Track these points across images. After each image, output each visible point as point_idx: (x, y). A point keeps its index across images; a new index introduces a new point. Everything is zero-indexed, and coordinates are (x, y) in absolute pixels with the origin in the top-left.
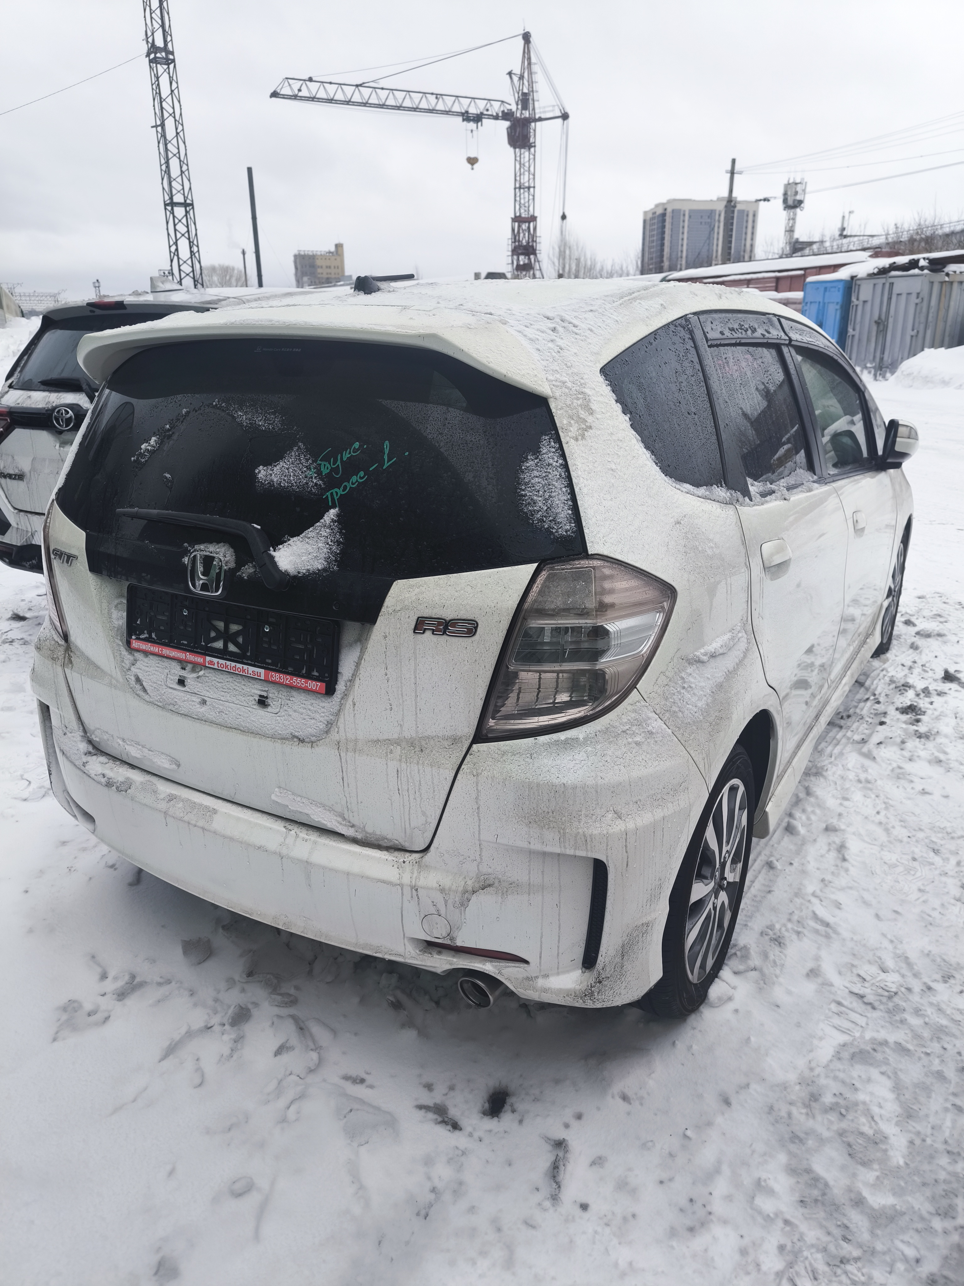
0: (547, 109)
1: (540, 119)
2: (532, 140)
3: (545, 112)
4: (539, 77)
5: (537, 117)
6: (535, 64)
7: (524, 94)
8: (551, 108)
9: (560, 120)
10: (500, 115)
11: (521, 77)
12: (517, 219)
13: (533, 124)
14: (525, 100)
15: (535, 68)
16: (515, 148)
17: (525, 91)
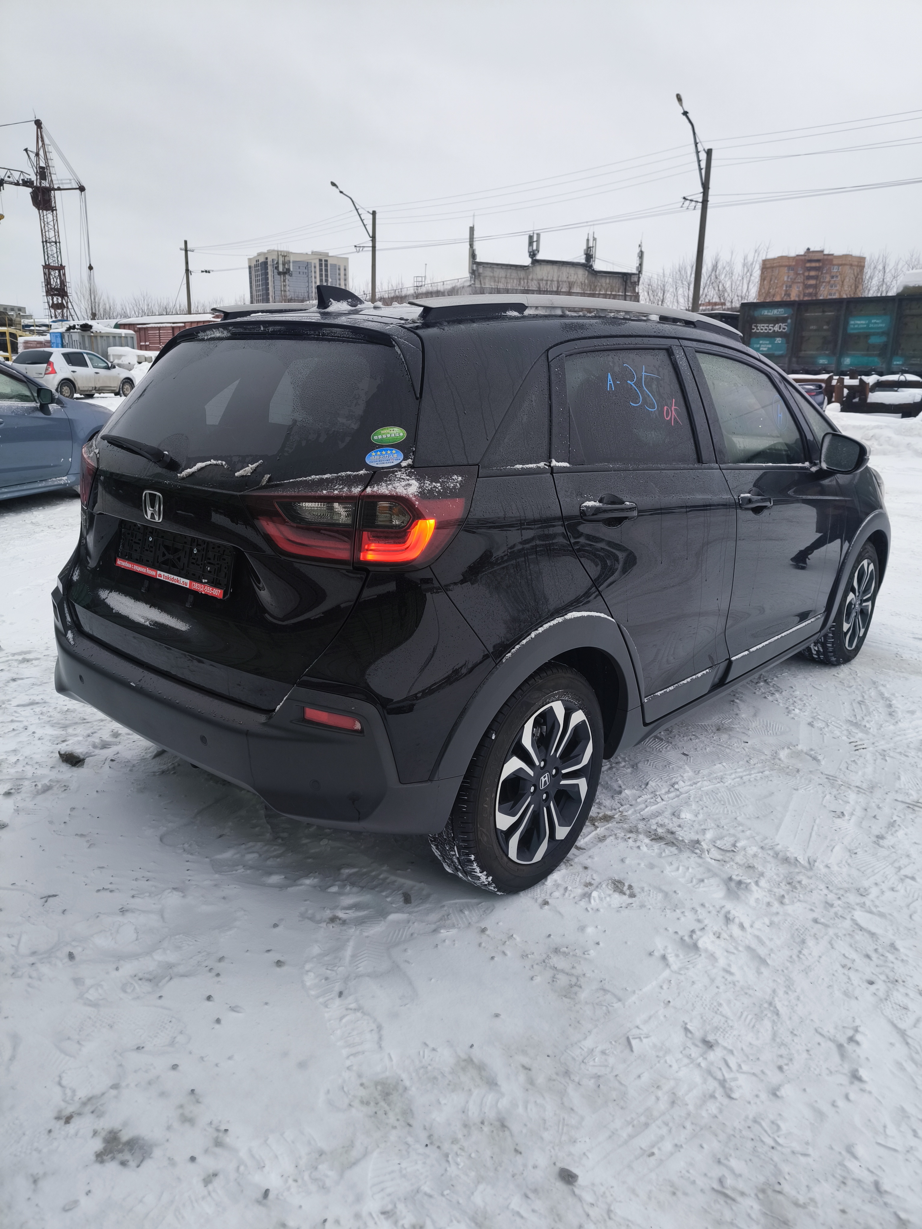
0: (64, 182)
1: (59, 189)
2: (53, 205)
3: (62, 184)
4: (53, 156)
5: (56, 187)
6: (48, 145)
7: (41, 168)
8: (68, 181)
9: (78, 191)
10: (21, 182)
11: (37, 155)
12: (47, 267)
13: (52, 192)
14: (43, 173)
15: (50, 148)
16: (39, 210)
17: (42, 164)
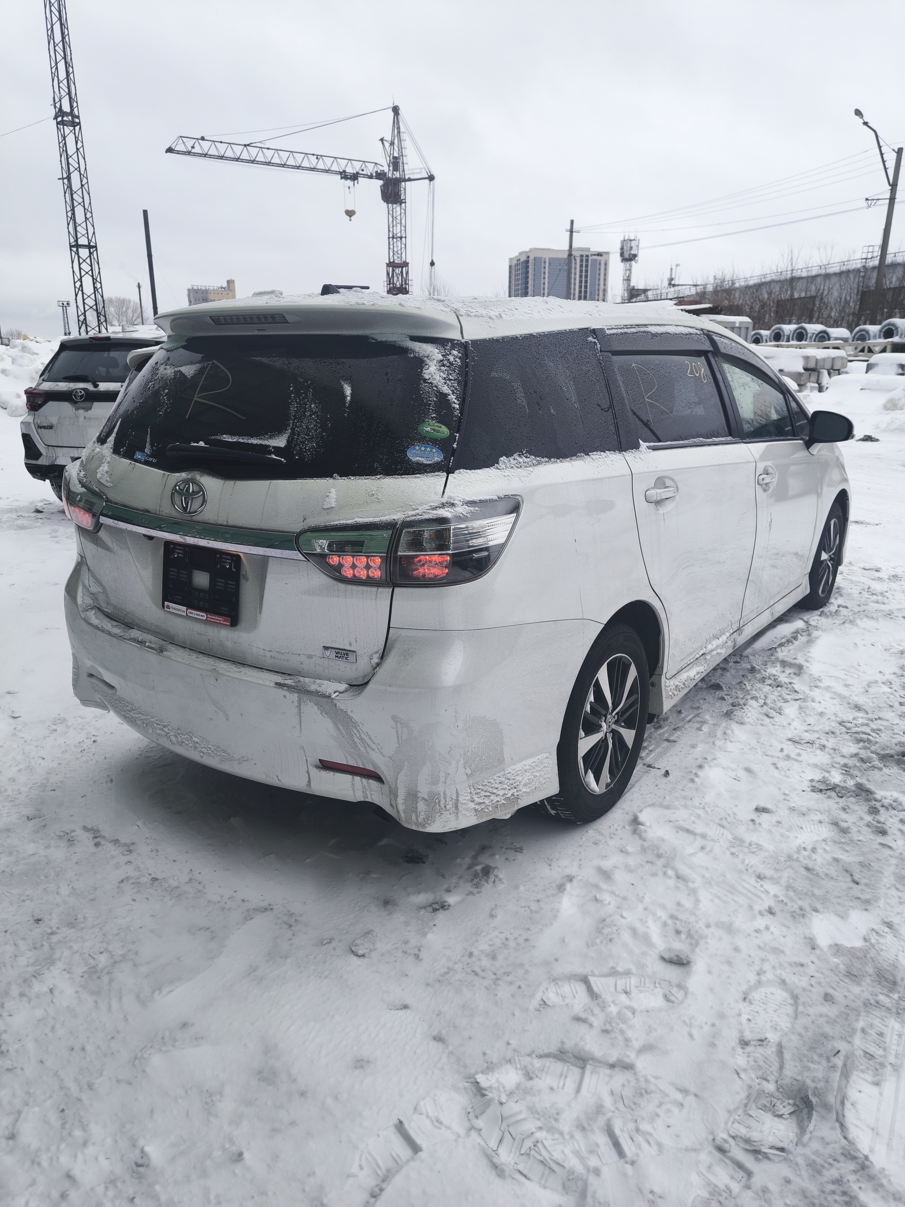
0: (415, 171)
1: (410, 180)
2: (402, 197)
3: (413, 174)
4: (407, 144)
5: (407, 177)
6: (404, 133)
7: (395, 158)
8: (419, 171)
9: (427, 181)
10: (374, 174)
11: (392, 144)
12: (391, 264)
13: (403, 183)
14: (396, 163)
15: (404, 136)
16: (388, 203)
17: (396, 155)
